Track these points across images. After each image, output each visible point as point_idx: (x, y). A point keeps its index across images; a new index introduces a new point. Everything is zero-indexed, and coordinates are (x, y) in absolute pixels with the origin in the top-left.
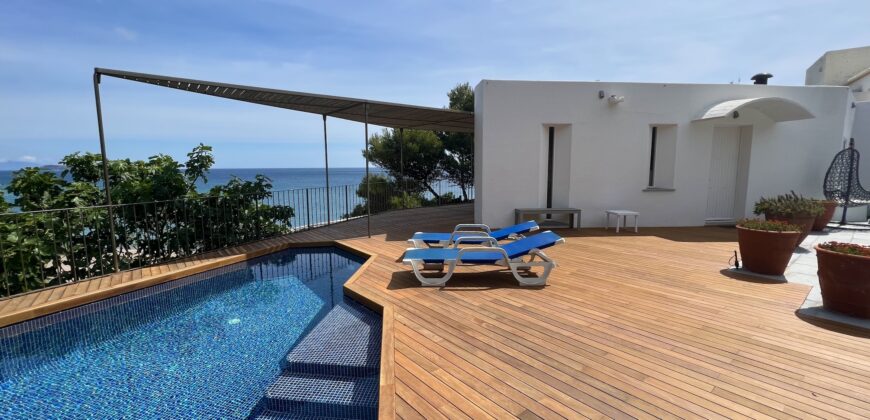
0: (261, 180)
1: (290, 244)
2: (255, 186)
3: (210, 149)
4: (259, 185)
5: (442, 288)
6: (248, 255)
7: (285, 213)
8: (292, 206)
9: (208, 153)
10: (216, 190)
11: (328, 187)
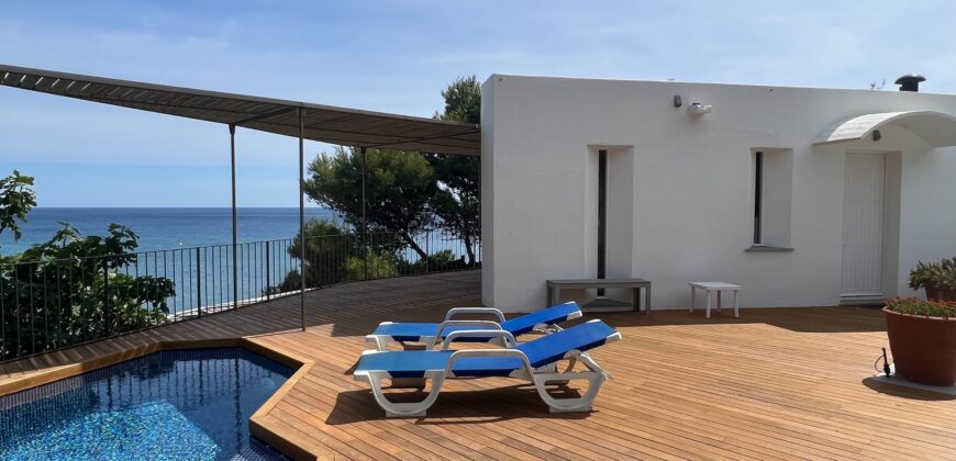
0: (118, 235)
1: (163, 344)
2: (107, 245)
3: (30, 181)
4: (113, 244)
5: (420, 420)
6: (84, 366)
7: (159, 290)
8: (170, 277)
9: (26, 188)
10: (35, 252)
11: (235, 245)
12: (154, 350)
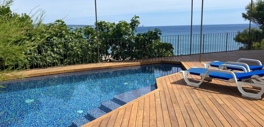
0: (157, 31)
1: (162, 61)
2: (154, 34)
3: (138, 17)
4: (155, 34)
6: (141, 63)
7: (168, 47)
9: (137, 19)
10: (139, 35)
11: (191, 35)
12: (159, 62)
